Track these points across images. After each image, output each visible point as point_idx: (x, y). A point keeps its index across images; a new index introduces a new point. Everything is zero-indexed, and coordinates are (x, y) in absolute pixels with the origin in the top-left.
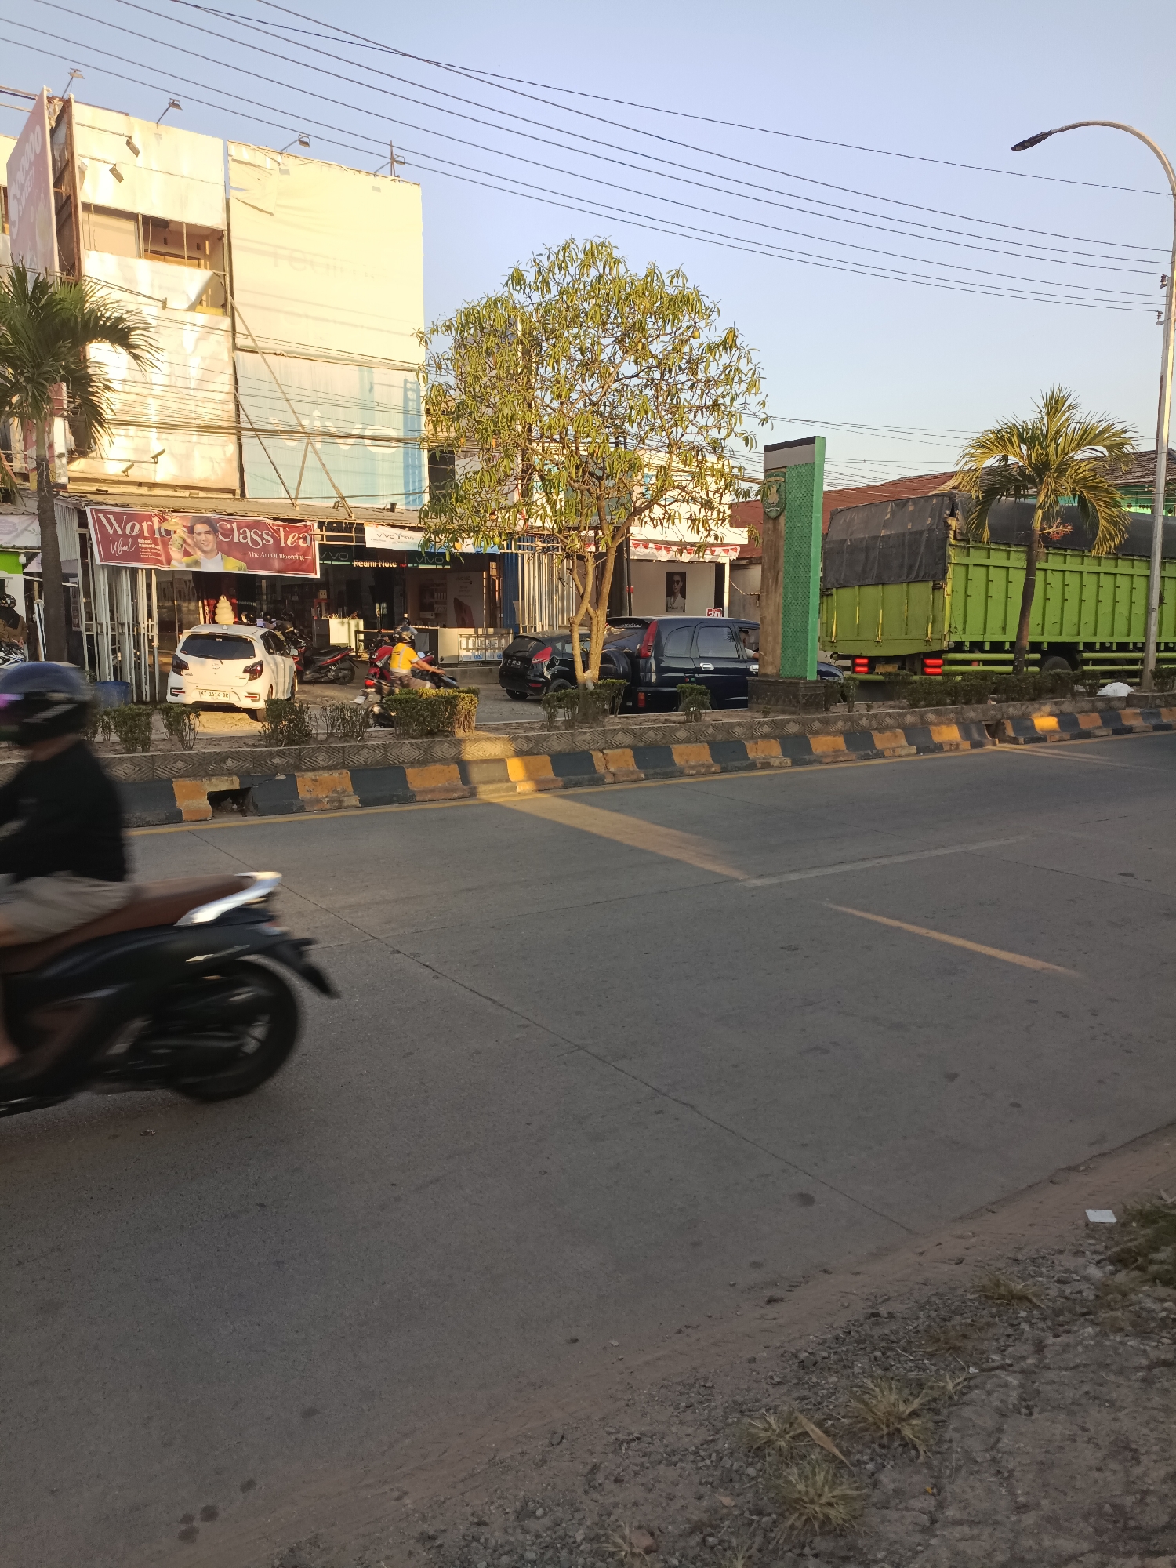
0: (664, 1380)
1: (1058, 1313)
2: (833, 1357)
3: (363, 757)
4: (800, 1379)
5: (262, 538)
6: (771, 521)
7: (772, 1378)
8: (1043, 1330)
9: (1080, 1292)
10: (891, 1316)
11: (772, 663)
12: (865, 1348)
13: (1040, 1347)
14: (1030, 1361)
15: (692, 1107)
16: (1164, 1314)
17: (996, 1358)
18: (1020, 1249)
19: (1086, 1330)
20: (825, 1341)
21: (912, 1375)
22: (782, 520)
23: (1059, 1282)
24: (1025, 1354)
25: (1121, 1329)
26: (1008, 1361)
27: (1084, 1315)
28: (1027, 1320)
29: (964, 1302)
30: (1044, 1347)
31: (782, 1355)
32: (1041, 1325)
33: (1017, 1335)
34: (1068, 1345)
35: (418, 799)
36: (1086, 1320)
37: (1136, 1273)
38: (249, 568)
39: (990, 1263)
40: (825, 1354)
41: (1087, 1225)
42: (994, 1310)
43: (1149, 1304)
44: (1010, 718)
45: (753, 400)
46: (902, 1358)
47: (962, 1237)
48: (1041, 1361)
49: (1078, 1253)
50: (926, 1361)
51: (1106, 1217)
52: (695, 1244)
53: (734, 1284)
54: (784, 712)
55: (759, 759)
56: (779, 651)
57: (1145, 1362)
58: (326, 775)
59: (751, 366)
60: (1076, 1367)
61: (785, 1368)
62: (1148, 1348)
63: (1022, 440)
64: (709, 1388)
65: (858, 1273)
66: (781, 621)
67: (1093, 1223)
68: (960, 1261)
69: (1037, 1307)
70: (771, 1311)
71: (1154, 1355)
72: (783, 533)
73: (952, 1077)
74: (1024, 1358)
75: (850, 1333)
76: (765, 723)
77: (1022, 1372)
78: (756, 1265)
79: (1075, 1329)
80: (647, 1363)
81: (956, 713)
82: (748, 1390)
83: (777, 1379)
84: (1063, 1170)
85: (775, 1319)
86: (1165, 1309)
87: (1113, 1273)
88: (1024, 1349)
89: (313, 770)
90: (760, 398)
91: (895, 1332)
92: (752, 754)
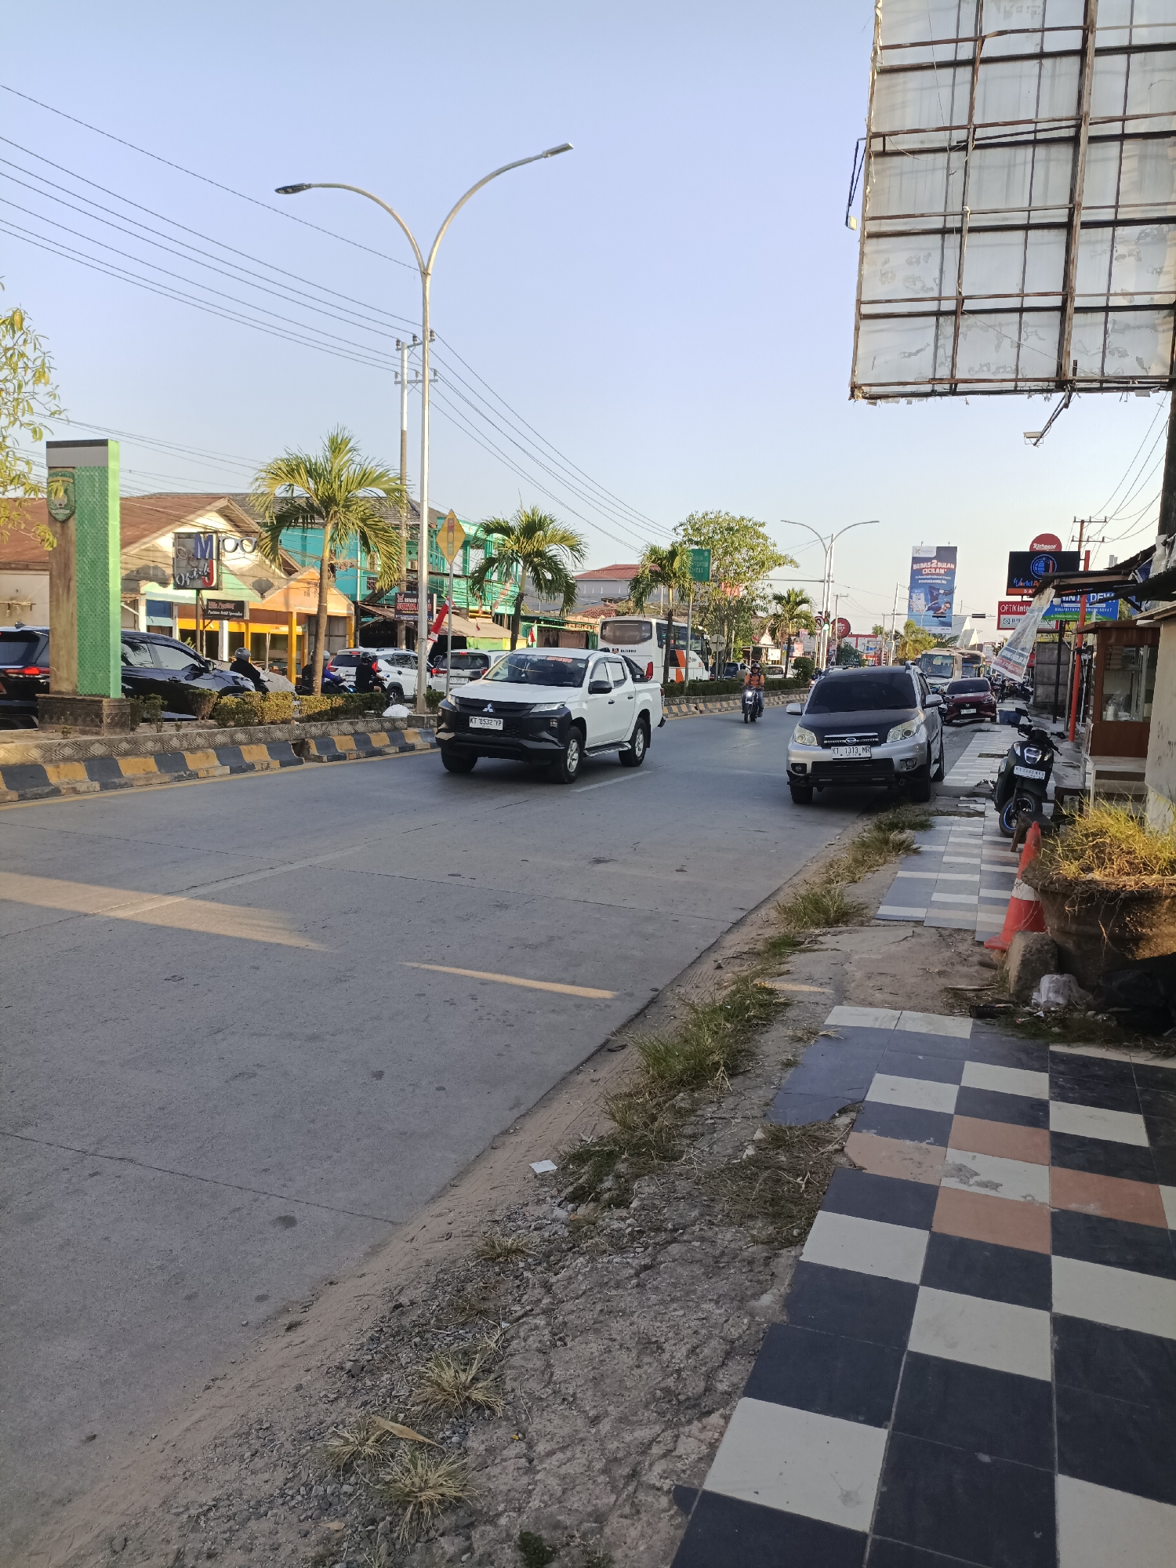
0: (215, 1439)
1: (547, 1255)
2: (377, 1357)
4: (354, 1388)
6: (59, 525)
7: (326, 1396)
8: (542, 1272)
9: (556, 1233)
10: (412, 1303)
11: (67, 679)
12: (403, 1339)
13: (548, 1287)
14: (545, 1301)
16: (630, 1229)
17: (517, 1308)
18: (493, 1211)
19: (578, 1261)
20: (362, 1345)
21: (454, 1347)
22: (72, 523)
23: (535, 1229)
24: (540, 1297)
25: (605, 1252)
26: (528, 1308)
27: (570, 1249)
28: (528, 1268)
29: (468, 1270)
30: (551, 1286)
31: (327, 1373)
32: (539, 1269)
33: (523, 1285)
34: (570, 1278)
36: (574, 1253)
37: (592, 1205)
39: (475, 1230)
40: (369, 1357)
41: (536, 1176)
42: (497, 1269)
43: (616, 1225)
44: (313, 738)
45: (41, 388)
46: (440, 1336)
47: (440, 1215)
48: (554, 1298)
49: (540, 1202)
50: (461, 1332)
51: (547, 1166)
52: (189, 1298)
53: (247, 1323)
55: (62, 784)
56: (75, 666)
57: (632, 1272)
59: (38, 353)
60: (584, 1293)
61: (335, 1383)
62: (628, 1260)
63: (309, 473)
64: (267, 1428)
65: (363, 1275)
66: (77, 634)
67: (540, 1174)
68: (449, 1236)
69: (529, 1255)
70: (295, 1337)
71: (635, 1263)
72: (74, 538)
74: (540, 1301)
75: (381, 1330)
76: (65, 745)
77: (544, 1312)
78: (261, 1298)
79: (568, 1263)
80: (188, 1430)
81: (265, 732)
82: (308, 1416)
83: (332, 1396)
84: (497, 1136)
85: (303, 1342)
86: (629, 1225)
87: (574, 1210)
88: (538, 1292)
91: (423, 1315)
92: (53, 779)
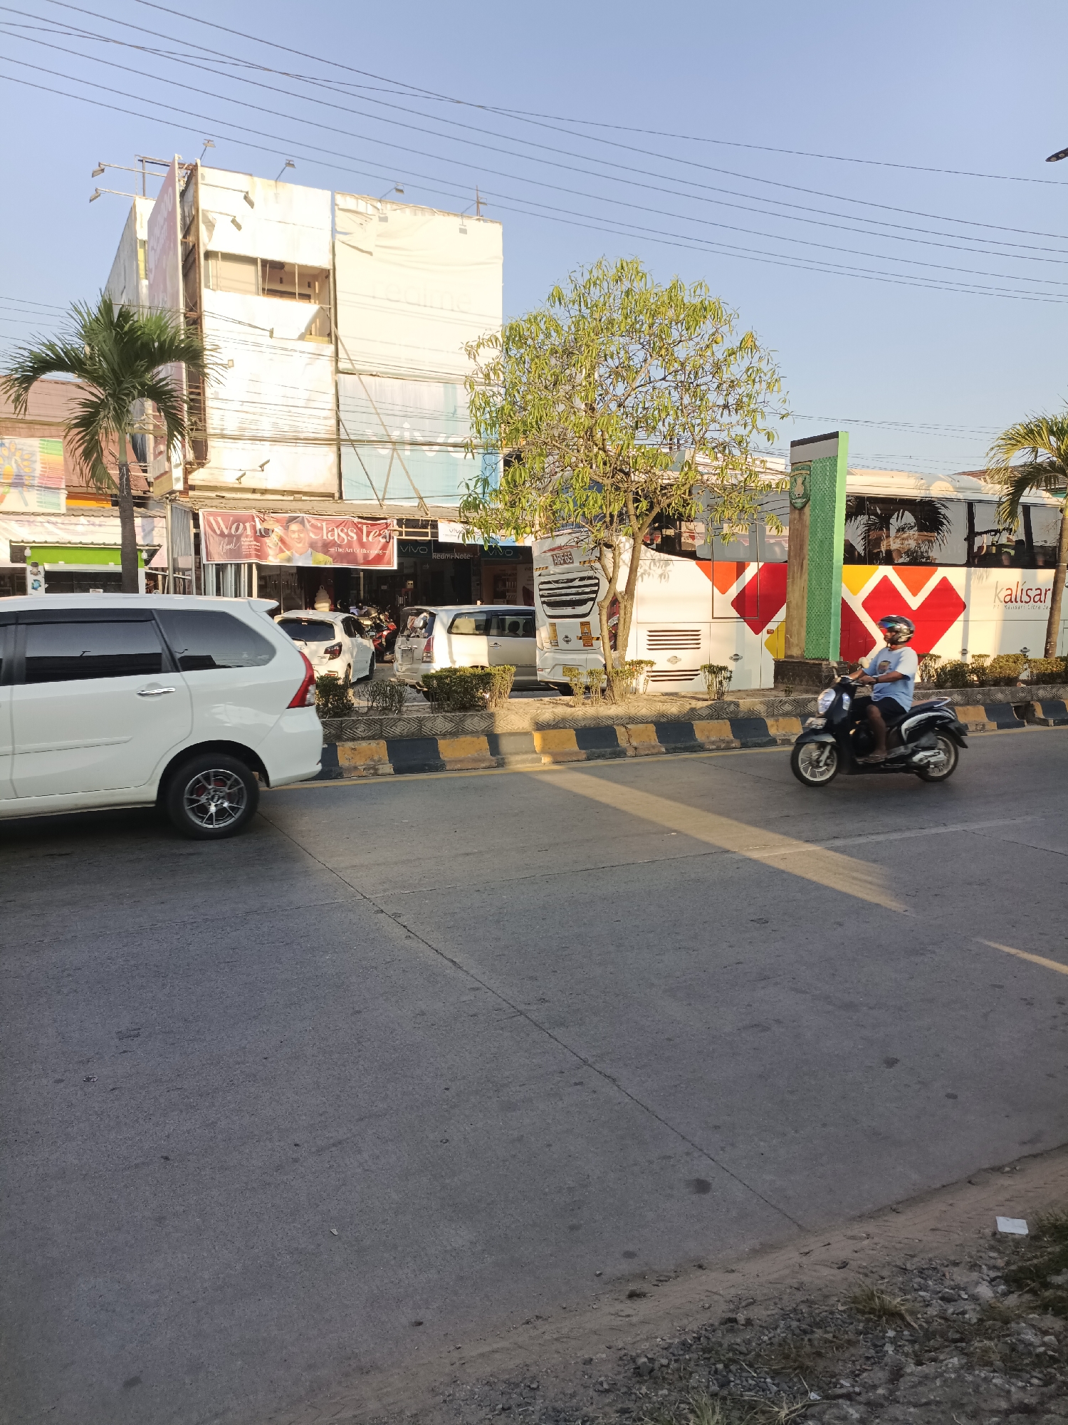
0: (491, 1375)
1: (929, 1335)
2: (673, 1365)
3: (398, 730)
4: (629, 1388)
5: (347, 535)
6: (797, 512)
7: (601, 1384)
8: (907, 1355)
9: (964, 1313)
10: (749, 1322)
11: (797, 645)
12: (709, 1359)
13: (897, 1374)
14: (880, 1391)
15: (614, 1080)
16: (1042, 1349)
17: (846, 1383)
18: (913, 1256)
19: (951, 1360)
20: (670, 1345)
21: (748, 1396)
22: (807, 510)
23: (942, 1299)
24: (877, 1382)
25: (991, 1364)
26: (857, 1389)
27: (955, 1341)
28: (893, 1341)
29: (832, 1313)
30: (902, 1376)
31: (621, 1359)
32: (908, 1349)
33: (877, 1359)
34: (926, 1377)
35: (447, 768)
36: (957, 1347)
37: (1028, 1297)
38: (334, 562)
39: (874, 1270)
40: (664, 1362)
41: (994, 1234)
42: (861, 1327)
43: (1029, 1336)
44: (1039, 700)
45: (773, 399)
46: (744, 1374)
47: (853, 1238)
48: (892, 1392)
49: (974, 1266)
50: (769, 1380)
51: (1016, 1227)
52: (573, 1228)
53: (600, 1274)
54: (807, 692)
55: (779, 736)
56: (804, 634)
57: (1004, 1405)
58: (364, 744)
59: (770, 366)
60: (927, 1404)
61: (619, 1373)
62: (1013, 1389)
63: (1051, 432)
64: (533, 1389)
65: (733, 1271)
66: (806, 606)
67: (1001, 1233)
68: (844, 1265)
69: (908, 1325)
70: (628, 1307)
71: (1017, 1395)
72: (808, 523)
73: (891, 1063)
74: (875, 1387)
75: (699, 1339)
76: (786, 702)
77: (868, 1404)
78: (629, 1255)
79: (942, 1357)
80: (482, 1355)
81: (984, 694)
82: (573, 1396)
83: (606, 1386)
84: (986, 1170)
85: (628, 1316)
86: (1044, 1344)
87: (1005, 1294)
88: (879, 1375)
89: (353, 739)
90: (782, 395)
91: (748, 1342)
92: (773, 731)
